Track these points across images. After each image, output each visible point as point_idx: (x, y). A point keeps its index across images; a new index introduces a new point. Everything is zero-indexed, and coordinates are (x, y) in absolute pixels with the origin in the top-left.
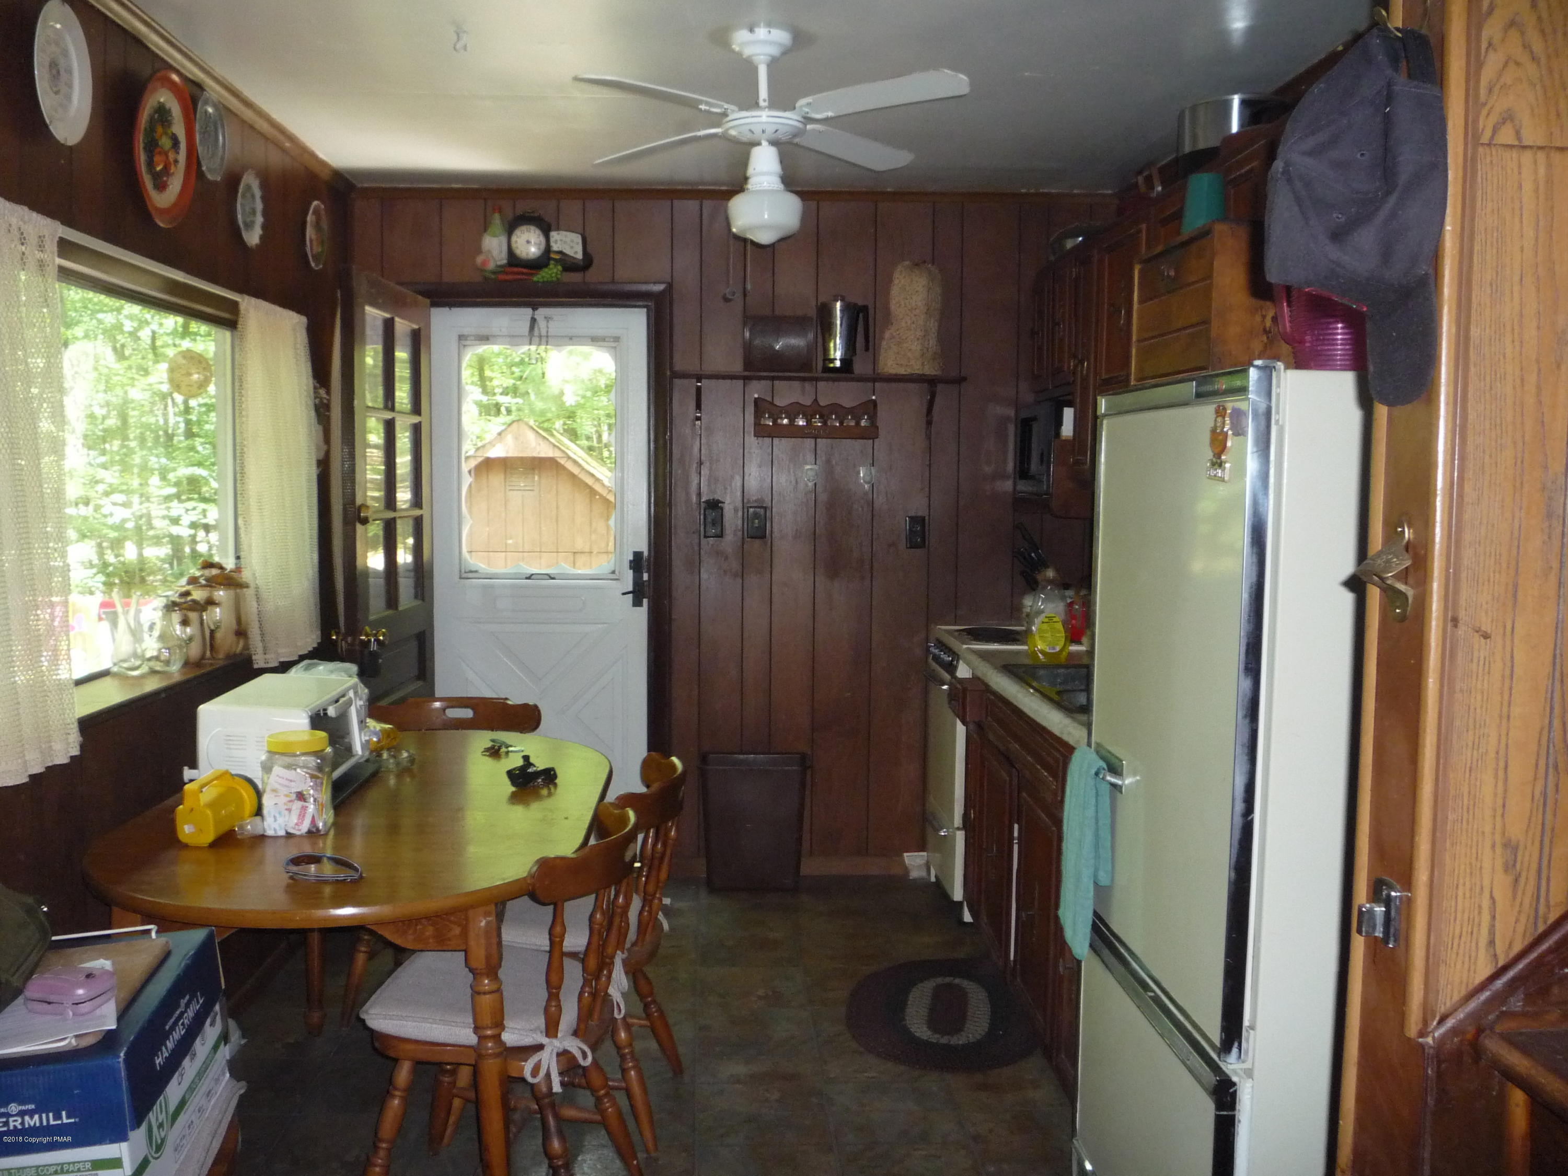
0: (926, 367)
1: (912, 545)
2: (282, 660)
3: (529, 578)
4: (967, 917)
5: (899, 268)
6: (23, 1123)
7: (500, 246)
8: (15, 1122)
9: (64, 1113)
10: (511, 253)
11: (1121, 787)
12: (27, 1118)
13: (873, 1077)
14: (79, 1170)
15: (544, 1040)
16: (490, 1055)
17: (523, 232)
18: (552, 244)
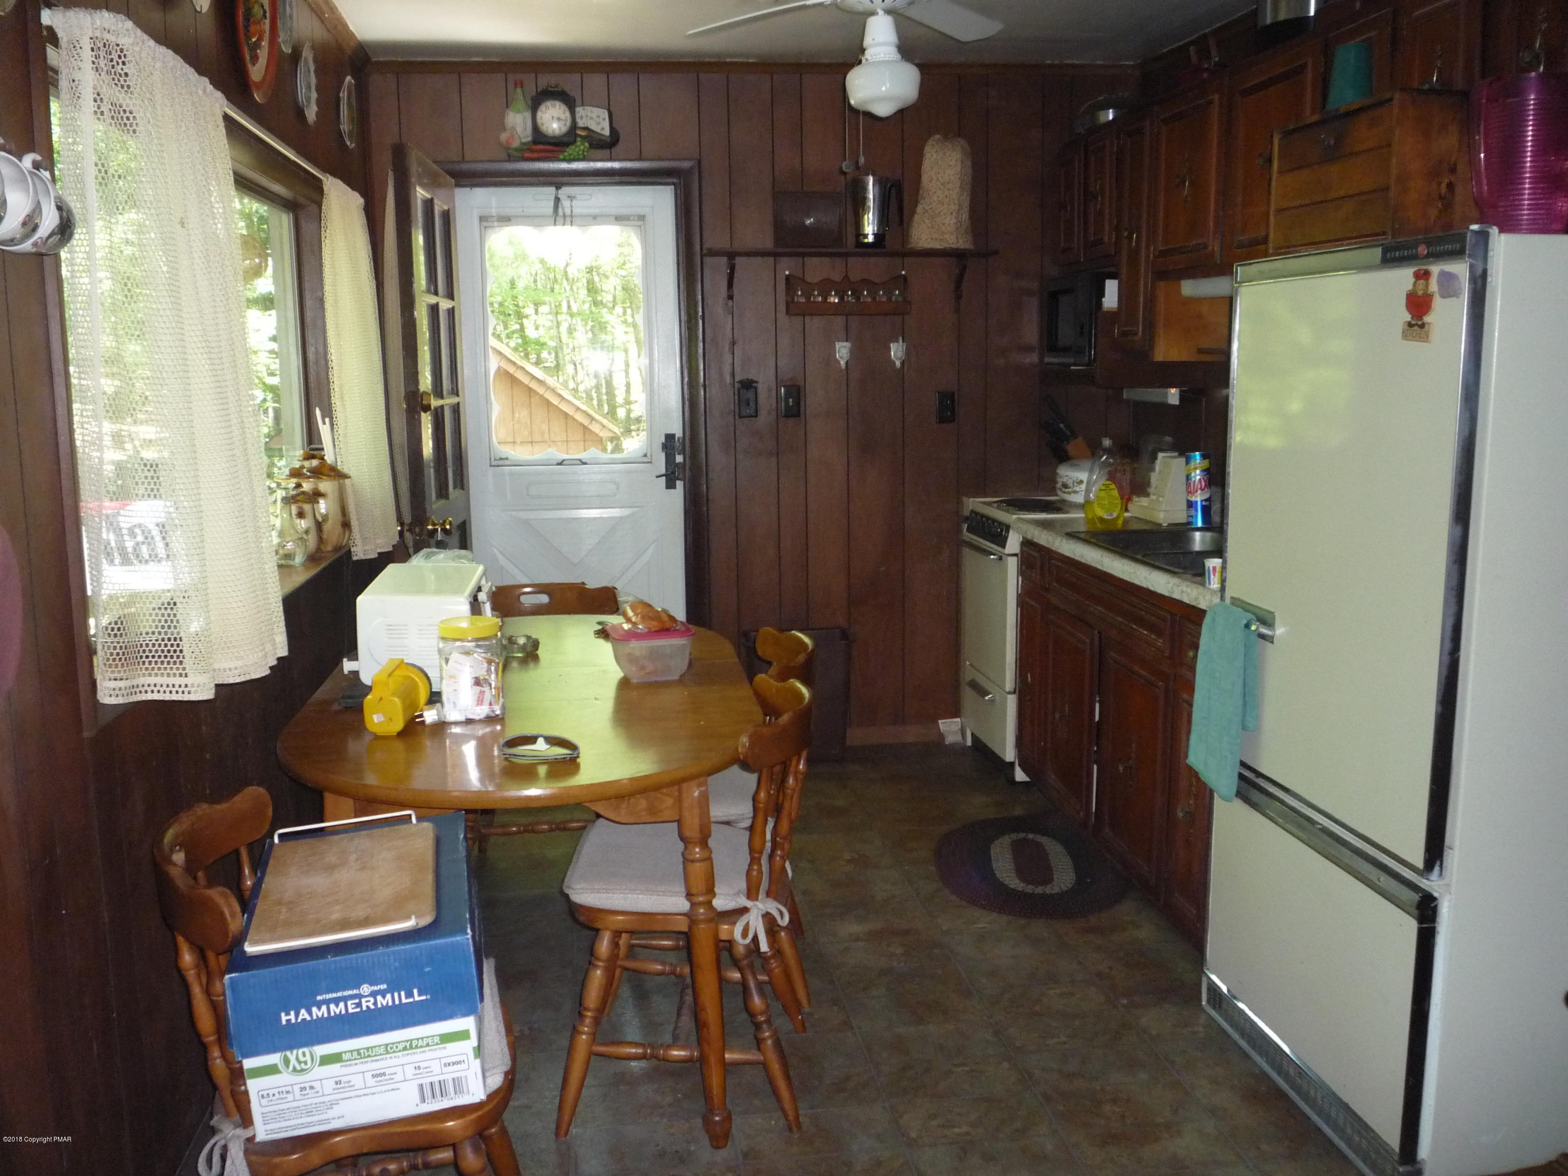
0: (961, 241)
1: (942, 420)
2: (379, 551)
3: (560, 464)
4: (1020, 776)
5: (930, 142)
6: (375, 1003)
7: (525, 122)
8: (368, 1003)
9: (415, 991)
10: (536, 128)
11: (1272, 637)
12: (379, 998)
13: (984, 928)
14: (428, 1045)
15: (748, 904)
16: (702, 921)
17: (547, 108)
18: (578, 120)
